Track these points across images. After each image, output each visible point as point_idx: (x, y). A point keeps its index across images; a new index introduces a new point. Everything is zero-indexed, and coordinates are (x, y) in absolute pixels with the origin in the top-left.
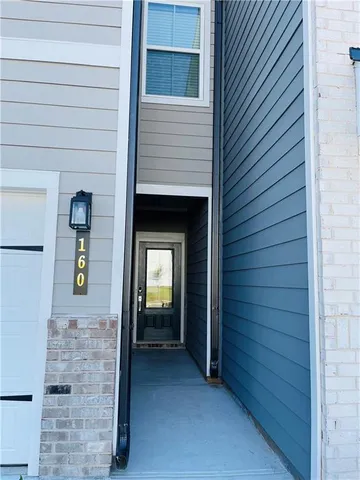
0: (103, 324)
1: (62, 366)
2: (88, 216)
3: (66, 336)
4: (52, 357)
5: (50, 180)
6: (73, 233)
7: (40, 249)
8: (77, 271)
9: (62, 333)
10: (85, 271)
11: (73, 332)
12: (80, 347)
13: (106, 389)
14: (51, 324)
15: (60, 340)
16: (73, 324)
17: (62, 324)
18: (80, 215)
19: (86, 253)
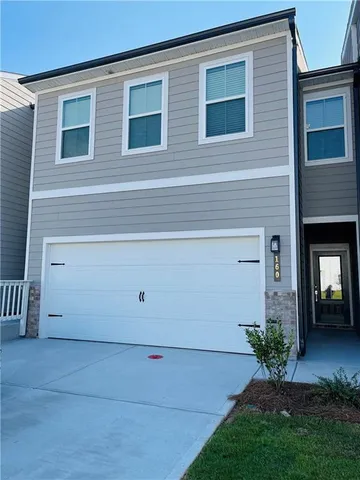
0: (289, 294)
1: (272, 312)
2: (279, 246)
3: (273, 298)
4: (268, 308)
5: (260, 231)
6: (273, 254)
7: (258, 261)
8: (275, 271)
9: (271, 298)
10: (279, 271)
11: (276, 298)
12: (280, 304)
13: (292, 323)
14: (266, 293)
15: (270, 300)
16: (276, 294)
17: (271, 294)
18: (275, 246)
19: (279, 263)
